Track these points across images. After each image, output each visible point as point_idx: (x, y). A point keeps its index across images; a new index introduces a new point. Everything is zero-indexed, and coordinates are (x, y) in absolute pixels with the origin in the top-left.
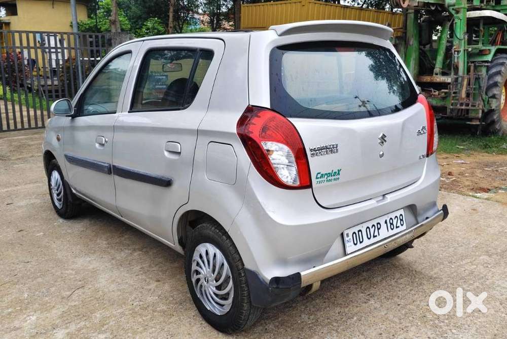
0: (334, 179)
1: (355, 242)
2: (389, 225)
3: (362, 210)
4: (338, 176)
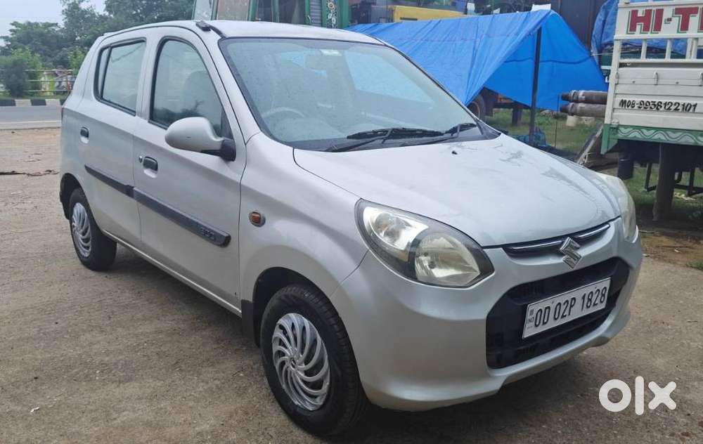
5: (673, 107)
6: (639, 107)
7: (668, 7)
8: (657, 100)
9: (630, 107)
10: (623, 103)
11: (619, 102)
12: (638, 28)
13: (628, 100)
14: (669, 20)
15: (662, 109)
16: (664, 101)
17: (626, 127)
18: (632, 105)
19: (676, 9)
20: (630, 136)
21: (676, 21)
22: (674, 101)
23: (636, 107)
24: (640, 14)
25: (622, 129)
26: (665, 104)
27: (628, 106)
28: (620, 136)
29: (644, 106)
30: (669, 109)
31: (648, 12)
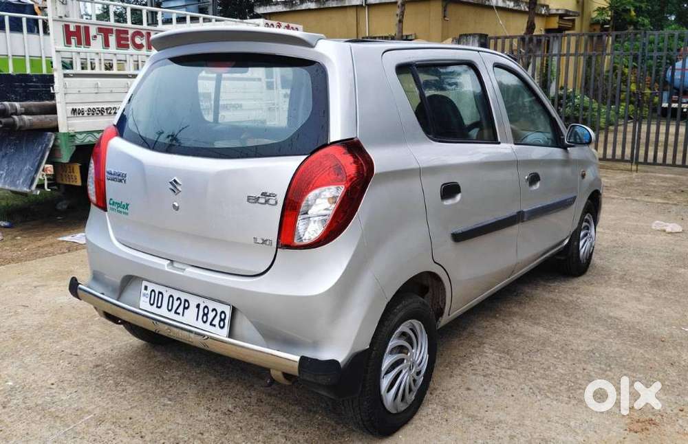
0: (124, 213)
1: (152, 302)
2: (201, 313)
3: (146, 264)
4: (126, 211)
5: (113, 112)
6: (88, 114)
7: (93, 26)
8: (100, 106)
9: (81, 115)
10: (74, 111)
11: (70, 110)
12: (73, 41)
13: (77, 108)
14: (95, 37)
15: (105, 114)
16: (105, 107)
17: (81, 133)
18: (81, 112)
19: (99, 28)
20: (86, 141)
21: (100, 38)
22: (112, 106)
23: (85, 114)
24: (72, 29)
25: (79, 136)
26: (107, 109)
27: (79, 114)
28: (78, 142)
29: (92, 112)
30: (110, 113)
31: (78, 28)
